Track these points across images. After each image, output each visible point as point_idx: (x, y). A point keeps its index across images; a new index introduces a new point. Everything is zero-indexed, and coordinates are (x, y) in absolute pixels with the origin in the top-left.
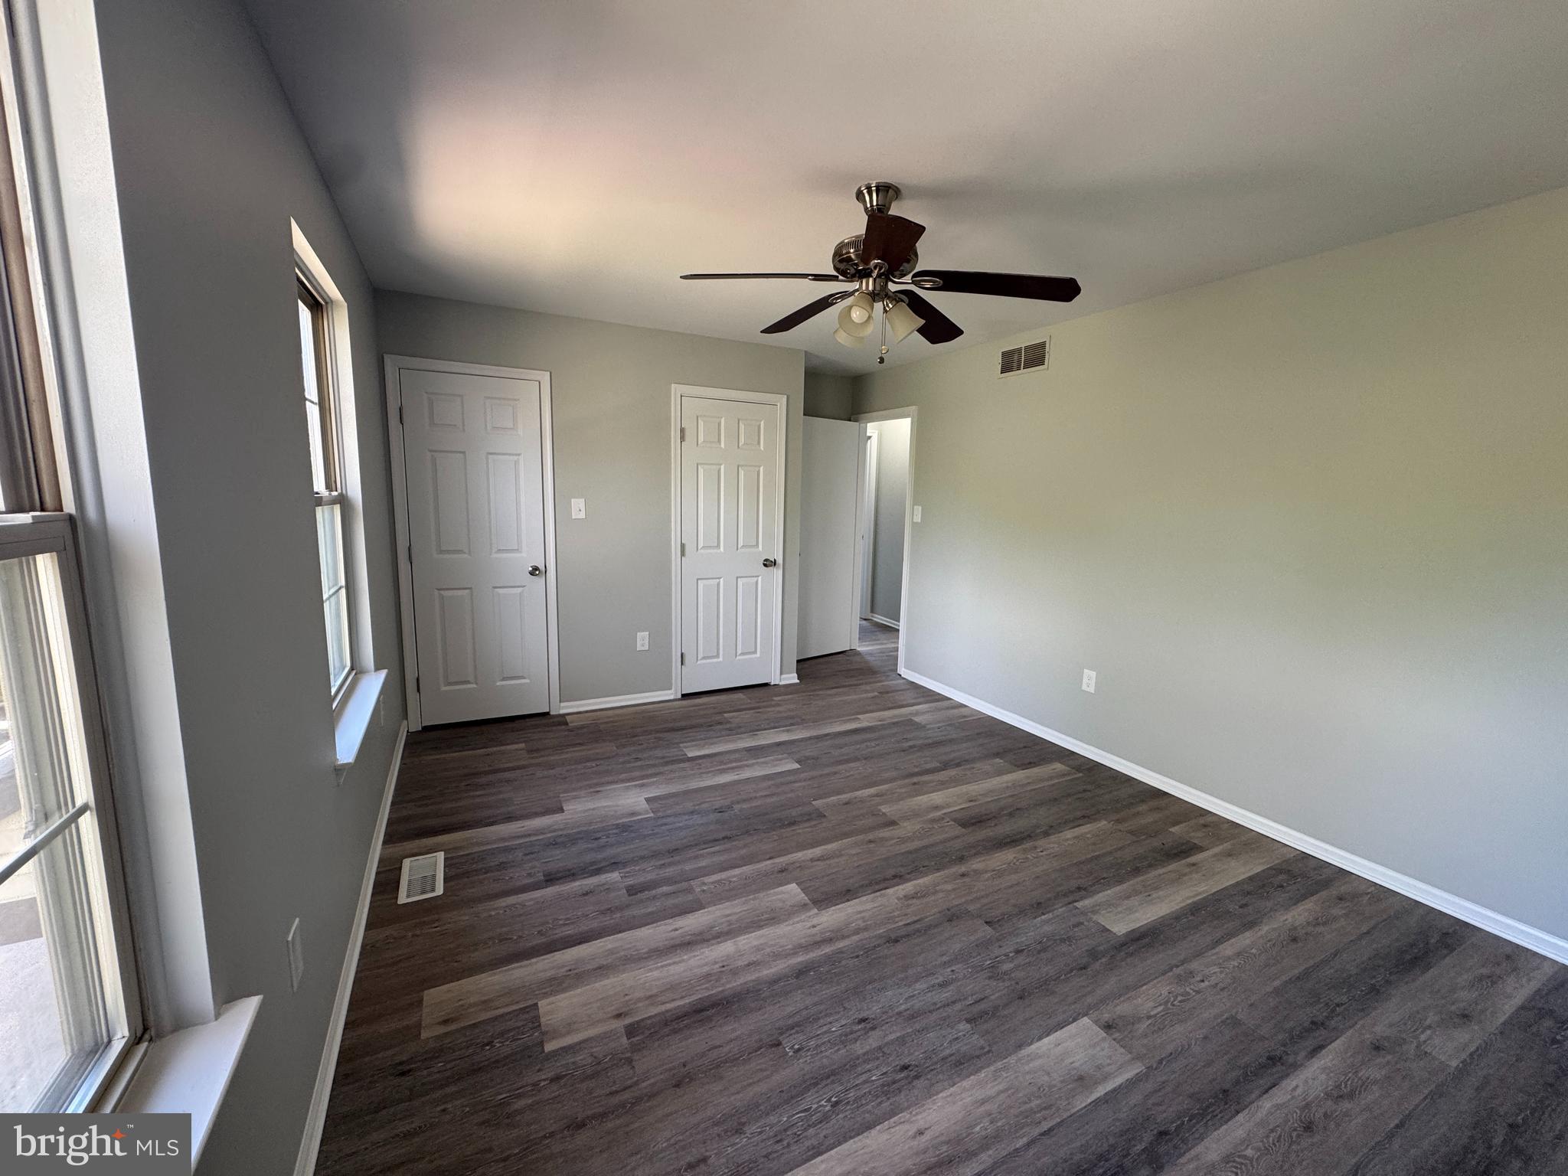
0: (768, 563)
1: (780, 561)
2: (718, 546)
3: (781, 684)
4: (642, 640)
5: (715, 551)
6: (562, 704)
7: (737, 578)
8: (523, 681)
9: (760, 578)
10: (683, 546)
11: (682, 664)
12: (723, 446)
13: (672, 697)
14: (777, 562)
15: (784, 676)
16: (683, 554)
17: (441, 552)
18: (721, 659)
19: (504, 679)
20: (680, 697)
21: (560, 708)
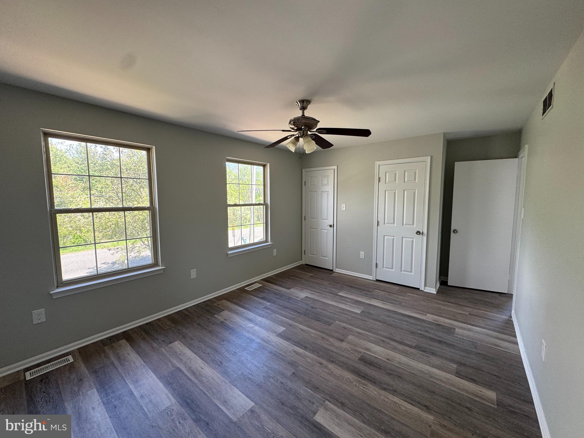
0: (418, 233)
1: (425, 232)
2: (394, 223)
3: (424, 291)
4: (362, 254)
5: (392, 225)
6: (337, 269)
7: (402, 238)
8: (326, 258)
9: (414, 239)
10: (378, 222)
11: (376, 267)
12: (397, 182)
13: (372, 279)
14: (423, 233)
15: (426, 288)
16: (378, 225)
17: (311, 218)
18: (394, 270)
19: (322, 256)
20: (375, 280)
21: (336, 270)
